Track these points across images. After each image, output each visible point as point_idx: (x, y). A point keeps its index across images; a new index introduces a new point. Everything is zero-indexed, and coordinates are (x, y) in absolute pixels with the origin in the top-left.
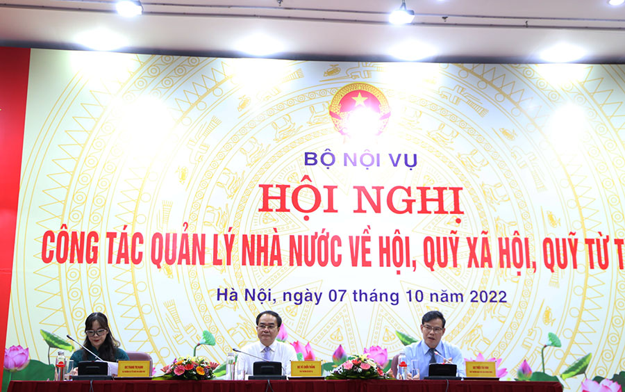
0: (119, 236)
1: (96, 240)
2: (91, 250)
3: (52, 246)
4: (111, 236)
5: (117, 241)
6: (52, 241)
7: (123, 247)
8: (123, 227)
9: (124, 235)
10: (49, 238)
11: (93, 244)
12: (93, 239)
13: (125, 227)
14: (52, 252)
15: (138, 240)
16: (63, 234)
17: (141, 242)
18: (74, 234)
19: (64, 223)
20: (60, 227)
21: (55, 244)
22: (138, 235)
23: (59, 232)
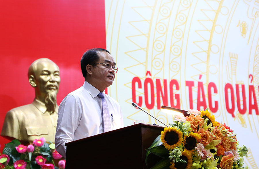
0: (196, 84)
1: (178, 88)
2: (174, 98)
3: (140, 92)
4: (190, 84)
5: (195, 89)
6: (140, 87)
7: (201, 96)
8: (198, 77)
9: (200, 85)
10: (137, 84)
11: (175, 92)
12: (174, 87)
13: (200, 77)
14: (140, 98)
15: (212, 89)
16: (148, 80)
17: (216, 91)
18: (158, 81)
19: (148, 70)
20: (145, 74)
21: (142, 90)
22: (212, 85)
23: (145, 79)
